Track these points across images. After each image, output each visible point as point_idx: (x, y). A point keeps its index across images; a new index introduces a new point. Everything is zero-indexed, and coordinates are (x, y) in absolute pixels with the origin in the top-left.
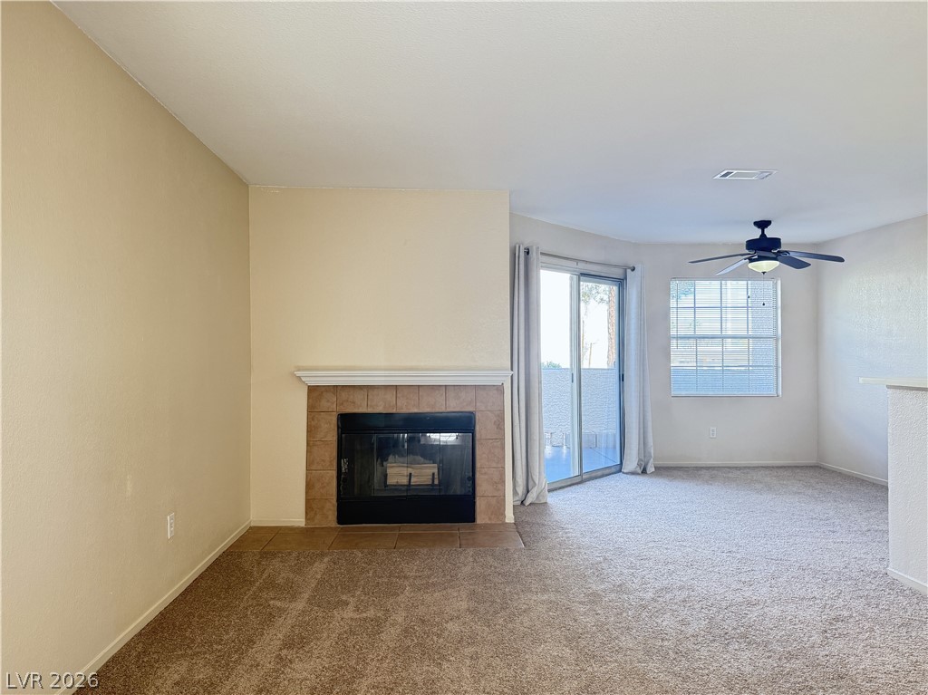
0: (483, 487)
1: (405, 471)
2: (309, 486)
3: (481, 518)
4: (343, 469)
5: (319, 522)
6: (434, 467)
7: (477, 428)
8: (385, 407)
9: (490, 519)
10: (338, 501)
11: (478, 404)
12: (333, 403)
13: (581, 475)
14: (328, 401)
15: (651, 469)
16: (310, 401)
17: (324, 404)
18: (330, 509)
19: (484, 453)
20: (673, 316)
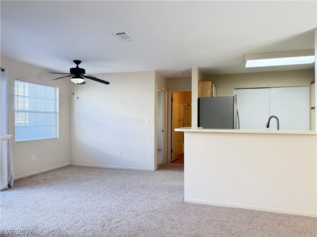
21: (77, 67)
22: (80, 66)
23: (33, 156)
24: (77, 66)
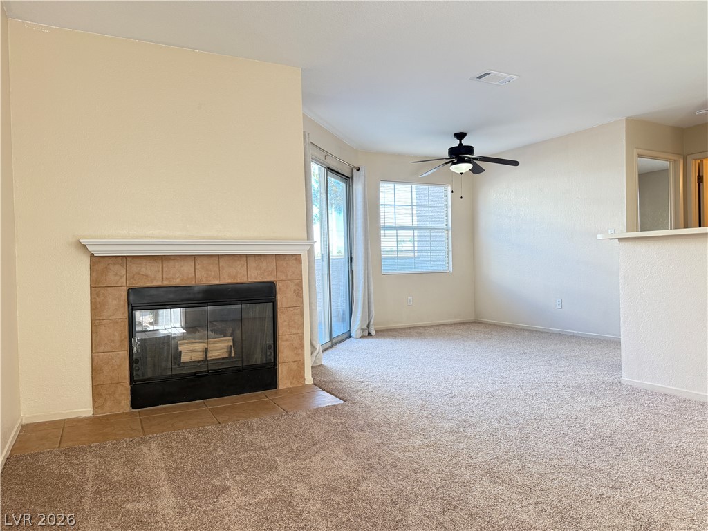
0: (284, 353)
1: (201, 346)
2: (96, 371)
3: (284, 382)
4: (135, 349)
5: (109, 409)
6: (229, 340)
7: (279, 297)
8: (182, 280)
9: (291, 383)
10: (131, 383)
11: (278, 274)
12: (121, 277)
13: (331, 340)
14: (116, 275)
15: (373, 333)
16: (94, 275)
17: (111, 278)
18: (123, 394)
19: (285, 321)
20: (382, 211)
21: (461, 144)
22: (465, 142)
23: (409, 298)
24: (461, 142)
